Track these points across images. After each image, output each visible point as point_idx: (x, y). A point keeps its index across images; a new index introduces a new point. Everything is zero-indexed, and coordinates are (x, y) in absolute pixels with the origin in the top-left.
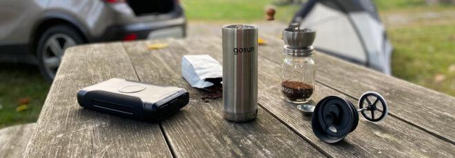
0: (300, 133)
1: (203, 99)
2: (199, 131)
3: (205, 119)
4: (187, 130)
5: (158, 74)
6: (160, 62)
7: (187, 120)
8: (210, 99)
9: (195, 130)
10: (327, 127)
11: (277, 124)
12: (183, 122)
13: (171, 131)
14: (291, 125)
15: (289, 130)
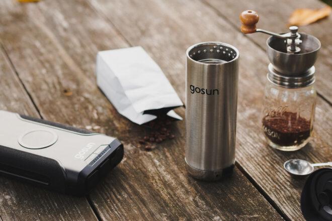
0: (285, 212)
1: (141, 143)
2: (145, 211)
3: (150, 187)
4: (129, 210)
5: (55, 80)
6: (50, 43)
7: (124, 189)
8: (153, 142)
9: (139, 209)
10: (321, 207)
11: (253, 196)
12: (120, 195)
13: (107, 211)
14: (273, 198)
15: (270, 206)
